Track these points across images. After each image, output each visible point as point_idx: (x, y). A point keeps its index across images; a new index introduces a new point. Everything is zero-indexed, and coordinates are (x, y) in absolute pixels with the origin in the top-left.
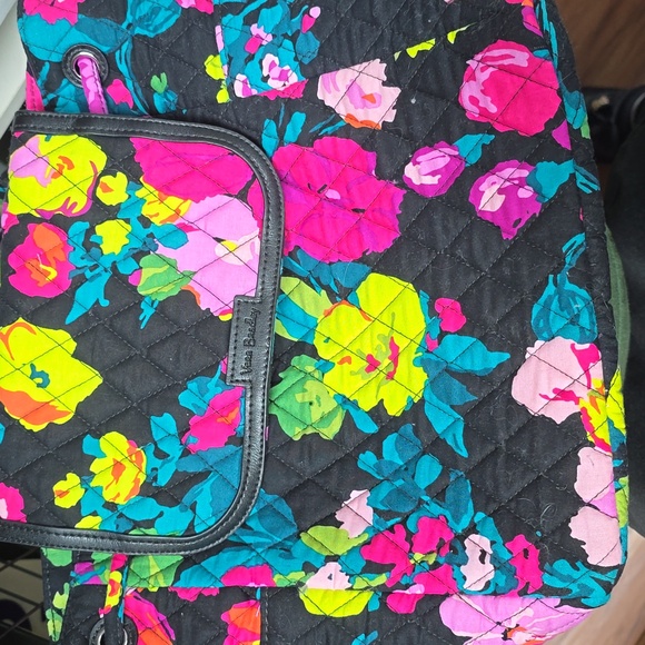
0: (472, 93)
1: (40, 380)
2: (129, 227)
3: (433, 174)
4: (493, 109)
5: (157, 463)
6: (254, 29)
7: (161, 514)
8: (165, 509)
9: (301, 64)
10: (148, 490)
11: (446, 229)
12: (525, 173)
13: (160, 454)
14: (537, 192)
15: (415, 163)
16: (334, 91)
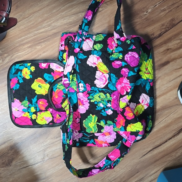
1: (40, 86)
2: (31, 111)
5: (21, 75)
8: (18, 68)
10: (21, 71)
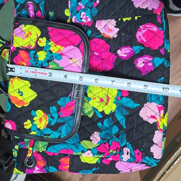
0: (140, 35)
1: (20, 94)
2: (46, 53)
3: (125, 54)
4: (145, 41)
5: (51, 119)
6: (80, 4)
7: (52, 133)
8: (53, 132)
9: (92, 16)
10: (49, 126)
11: (126, 69)
12: (151, 59)
13: (52, 117)
14: (154, 64)
15: (121, 50)
16: (101, 26)
